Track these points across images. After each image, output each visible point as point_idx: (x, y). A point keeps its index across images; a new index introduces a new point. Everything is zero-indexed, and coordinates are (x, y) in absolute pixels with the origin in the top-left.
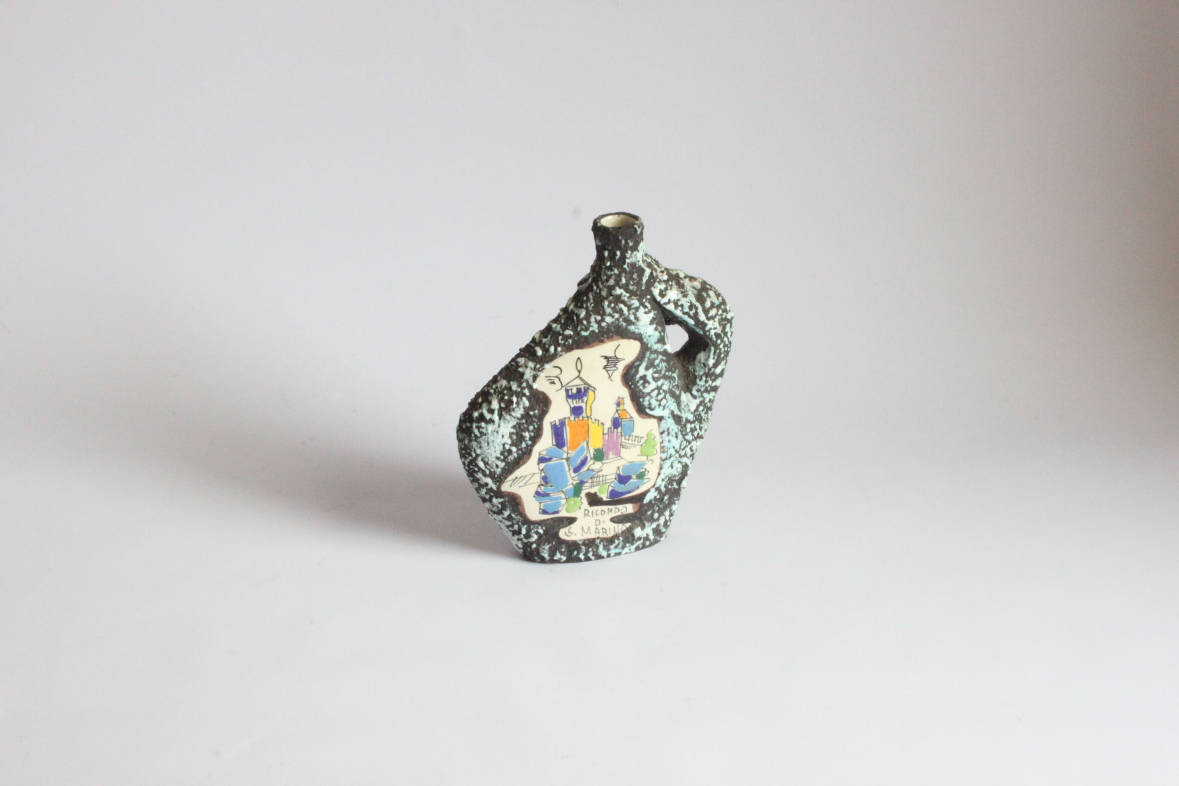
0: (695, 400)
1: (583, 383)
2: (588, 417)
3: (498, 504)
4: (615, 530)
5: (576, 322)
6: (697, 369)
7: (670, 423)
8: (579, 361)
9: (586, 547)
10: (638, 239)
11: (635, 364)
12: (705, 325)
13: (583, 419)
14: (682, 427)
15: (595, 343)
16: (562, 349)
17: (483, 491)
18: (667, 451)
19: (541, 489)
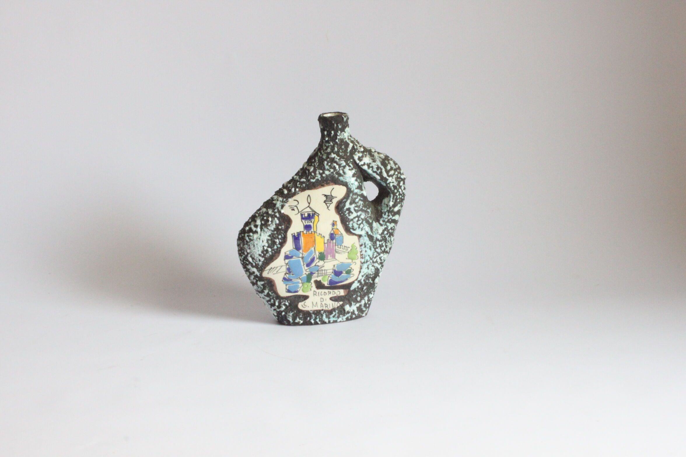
0: (381, 227)
1: (311, 211)
2: (314, 232)
3: (261, 286)
4: (333, 306)
5: (308, 174)
6: (383, 208)
7: (366, 240)
8: (309, 197)
9: (315, 315)
10: (345, 125)
11: (344, 200)
12: (387, 180)
13: (311, 233)
14: (373, 243)
15: (319, 187)
16: (299, 190)
17: (252, 277)
18: (365, 258)
19: (286, 276)
